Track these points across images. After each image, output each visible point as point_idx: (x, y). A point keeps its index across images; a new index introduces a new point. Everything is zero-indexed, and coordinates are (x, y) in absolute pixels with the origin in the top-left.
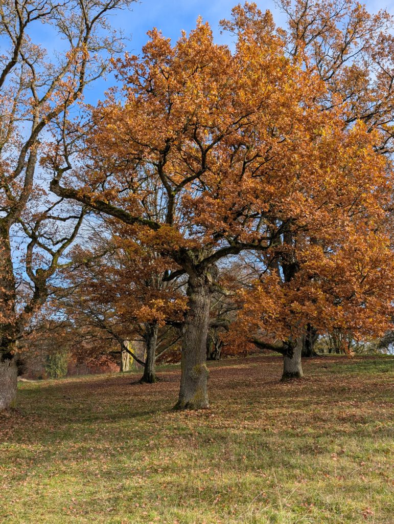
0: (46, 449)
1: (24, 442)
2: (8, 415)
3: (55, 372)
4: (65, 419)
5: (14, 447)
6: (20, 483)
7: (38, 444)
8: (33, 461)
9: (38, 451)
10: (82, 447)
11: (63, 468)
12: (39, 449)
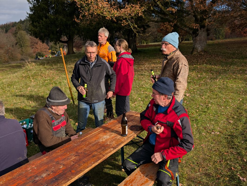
0: (223, 68)
1: (212, 65)
2: (203, 54)
3: (219, 37)
4: (230, 57)
5: (209, 66)
6: (215, 80)
7: (219, 66)
8: (219, 73)
9: (220, 69)
10: (242, 69)
11: (234, 77)
12: (220, 68)
